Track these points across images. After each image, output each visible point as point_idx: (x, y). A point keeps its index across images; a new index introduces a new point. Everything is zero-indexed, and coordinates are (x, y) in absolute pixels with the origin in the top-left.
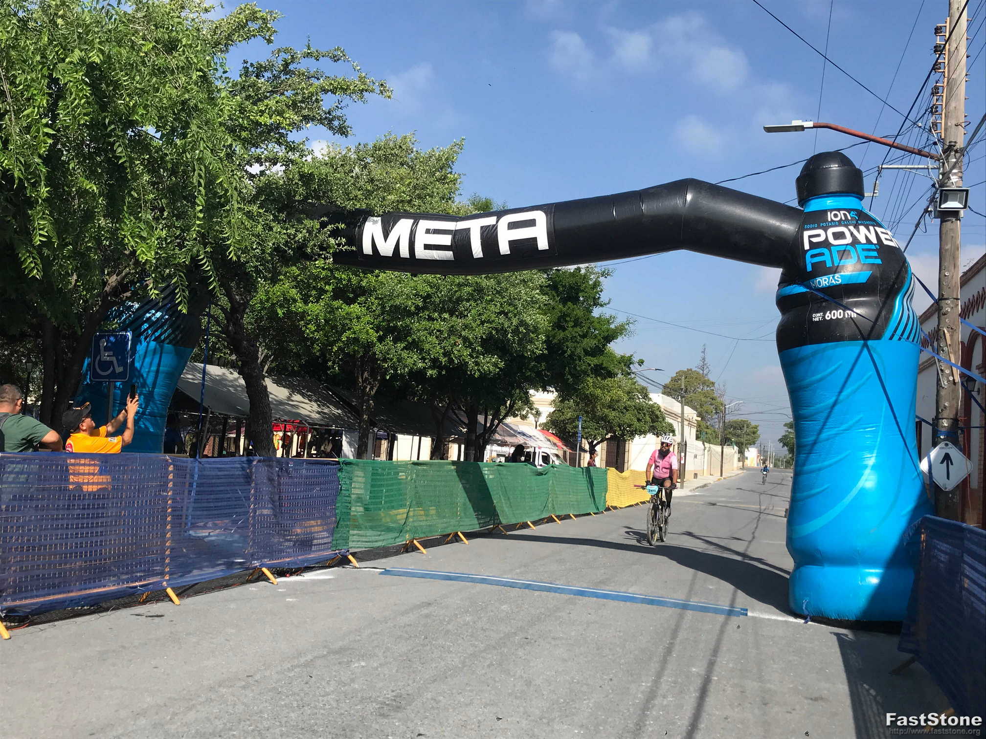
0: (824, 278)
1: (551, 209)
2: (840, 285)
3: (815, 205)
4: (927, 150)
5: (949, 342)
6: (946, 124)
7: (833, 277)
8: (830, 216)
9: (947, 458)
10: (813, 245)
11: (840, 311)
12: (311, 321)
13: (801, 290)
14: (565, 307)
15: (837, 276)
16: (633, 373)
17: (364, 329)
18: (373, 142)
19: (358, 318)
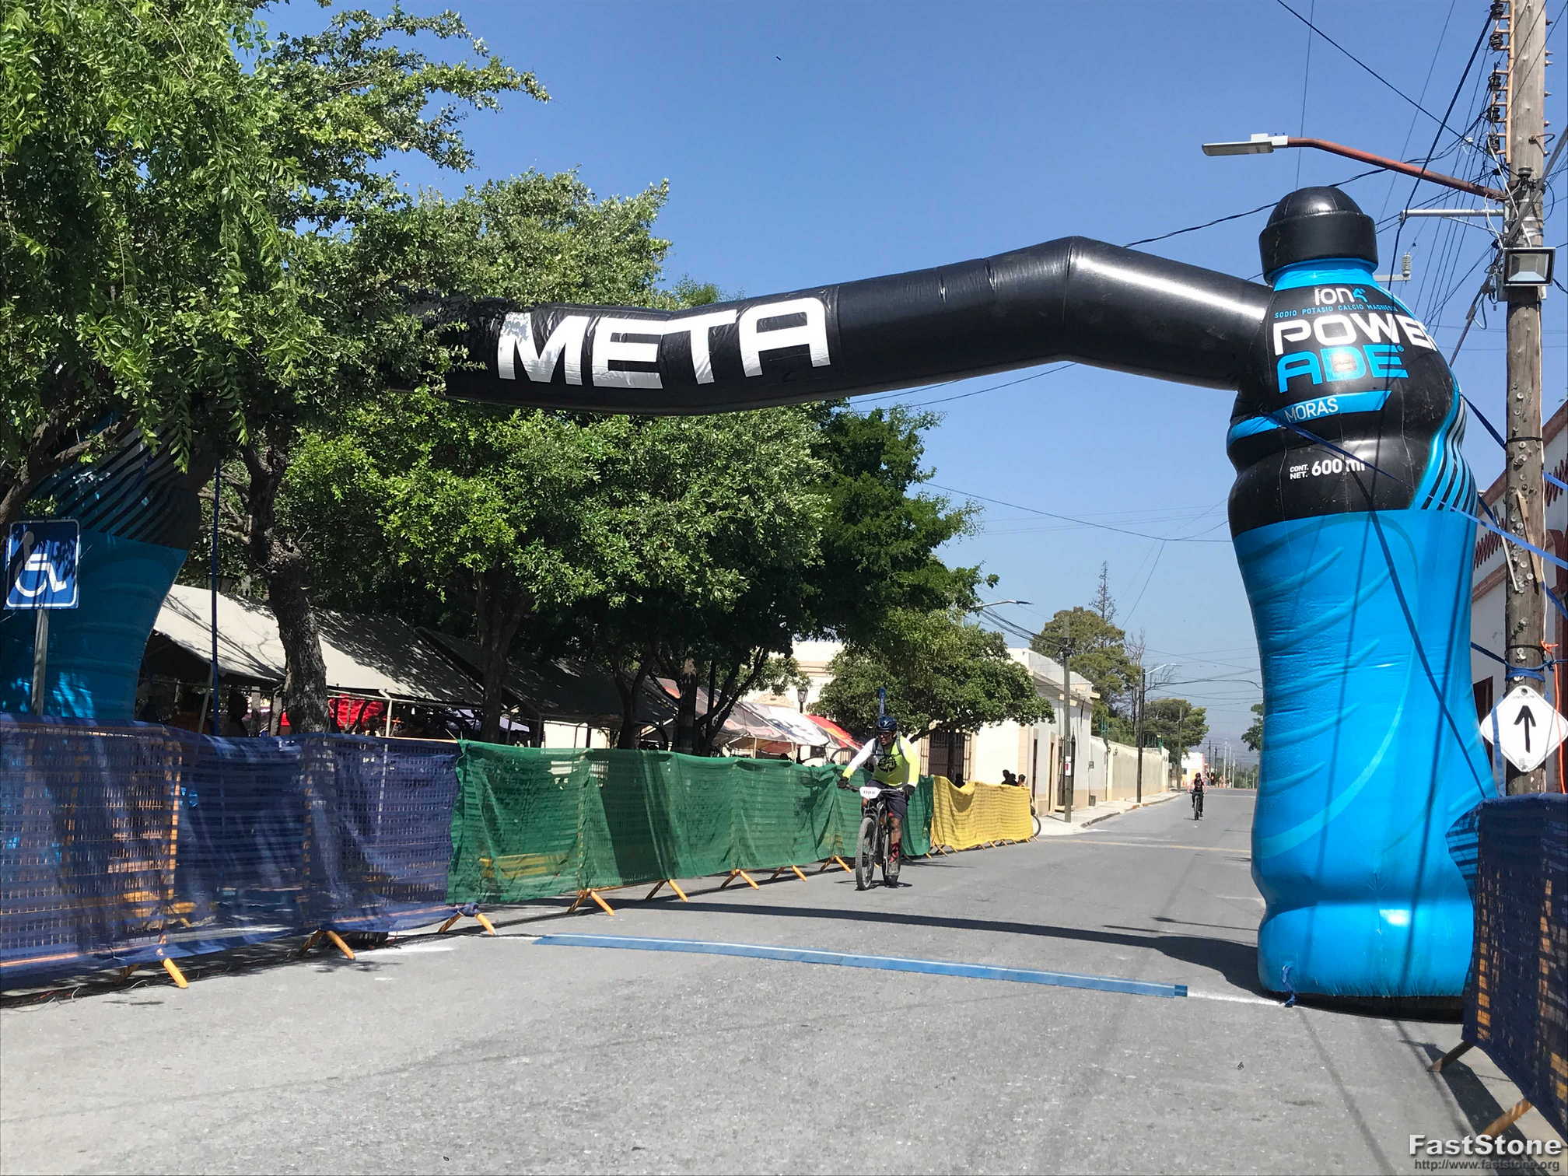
0: (1309, 403)
1: (834, 294)
2: (1336, 415)
3: (1290, 280)
4: (1482, 183)
5: (1525, 514)
6: (1513, 138)
7: (1325, 402)
8: (1319, 296)
9: (1526, 714)
10: (1289, 347)
11: (1336, 460)
12: (394, 507)
13: (1269, 425)
14: (856, 480)
15: (1331, 399)
16: (979, 600)
17: (492, 521)
18: (514, 178)
19: (482, 501)
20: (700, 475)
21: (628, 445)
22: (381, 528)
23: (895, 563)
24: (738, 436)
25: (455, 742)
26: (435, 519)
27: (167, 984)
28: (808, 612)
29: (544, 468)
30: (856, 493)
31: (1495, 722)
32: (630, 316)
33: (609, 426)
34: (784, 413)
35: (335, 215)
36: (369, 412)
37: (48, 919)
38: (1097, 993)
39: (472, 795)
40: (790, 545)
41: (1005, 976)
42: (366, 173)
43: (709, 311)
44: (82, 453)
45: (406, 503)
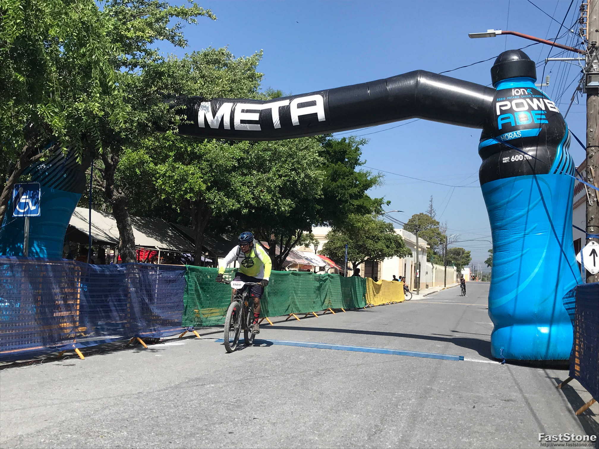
0: (510, 133)
1: (327, 93)
2: (521, 138)
3: (503, 86)
4: (577, 48)
5: (594, 175)
6: (589, 30)
7: (516, 133)
8: (514, 92)
9: (594, 252)
10: (502, 112)
11: (520, 155)
12: (160, 177)
13: (494, 142)
14: (336, 165)
15: (518, 132)
16: (383, 210)
17: (197, 182)
18: (203, 50)
19: (193, 174)
20: (276, 163)
21: (248, 153)
22: (155, 185)
23: (351, 197)
24: (290, 148)
25: (184, 266)
26: (175, 181)
27: (76, 358)
28: (318, 216)
29: (216, 161)
30: (336, 171)
31: (582, 255)
32: (248, 103)
33: (241, 145)
34: (308, 139)
35: (135, 65)
36: (149, 141)
37: (31, 334)
38: (429, 359)
39: (191, 286)
40: (311, 190)
41: (394, 353)
42: (147, 49)
43: (279, 100)
44: (40, 157)
45: (164, 175)
